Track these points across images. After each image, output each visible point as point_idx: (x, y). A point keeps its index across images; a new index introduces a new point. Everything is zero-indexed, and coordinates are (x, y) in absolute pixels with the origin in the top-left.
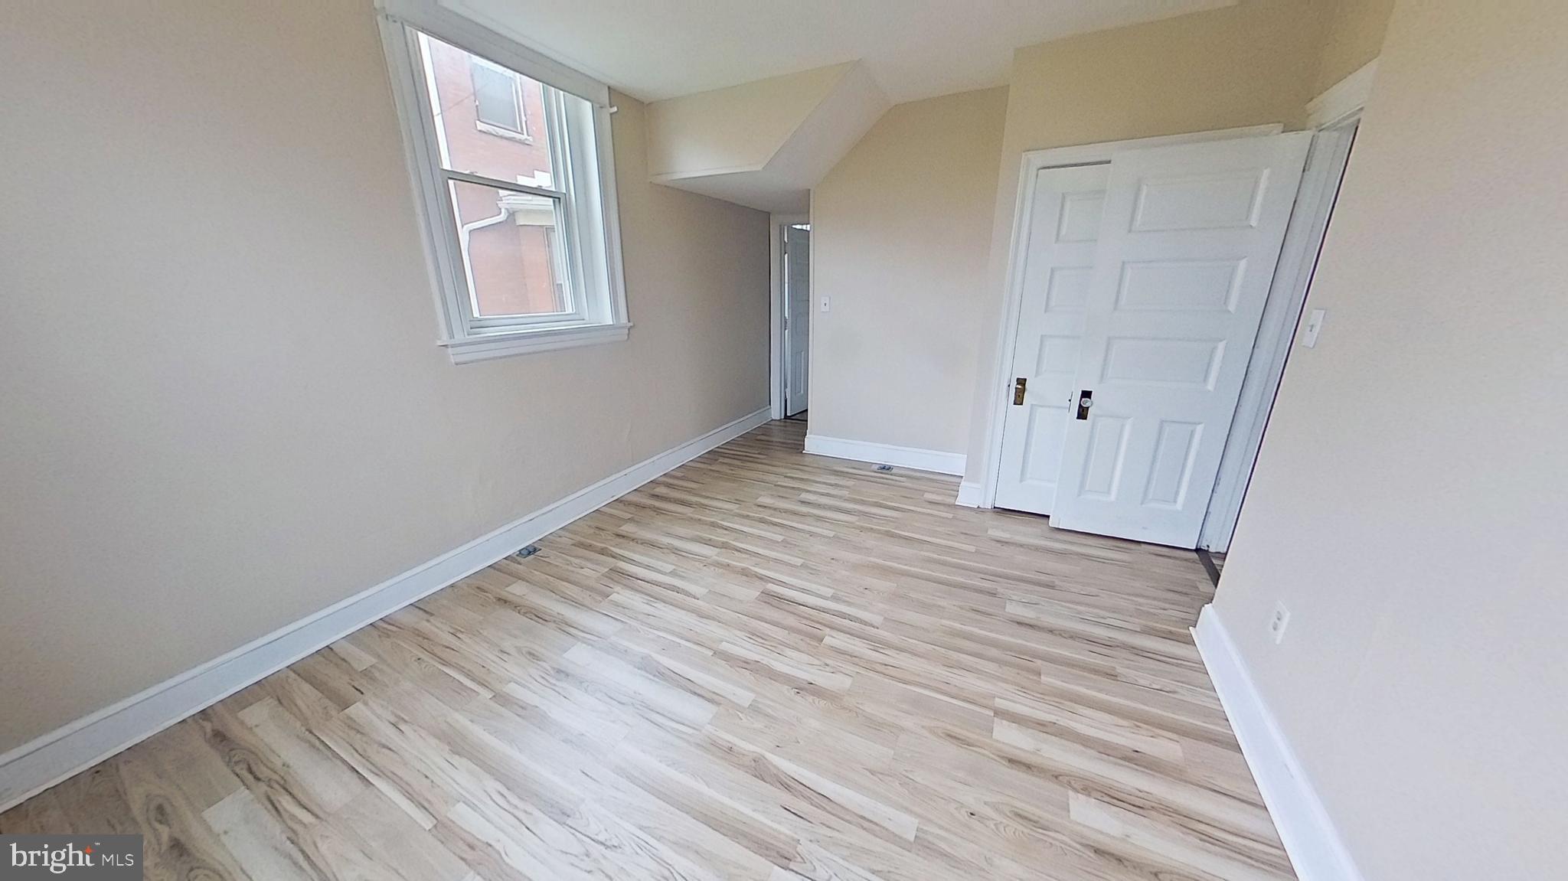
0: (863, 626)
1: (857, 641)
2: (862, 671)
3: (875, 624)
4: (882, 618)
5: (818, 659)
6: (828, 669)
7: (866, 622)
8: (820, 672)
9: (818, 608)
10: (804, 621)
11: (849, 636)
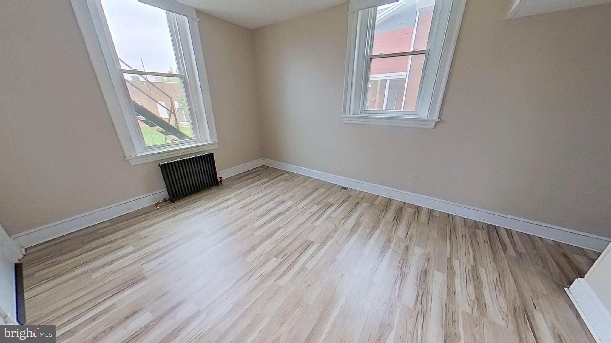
0: (278, 275)
1: (270, 270)
2: (252, 267)
3: (278, 281)
4: (282, 286)
5: (265, 254)
6: (259, 256)
7: (281, 277)
8: (259, 253)
9: (297, 259)
10: (289, 253)
11: (274, 267)
